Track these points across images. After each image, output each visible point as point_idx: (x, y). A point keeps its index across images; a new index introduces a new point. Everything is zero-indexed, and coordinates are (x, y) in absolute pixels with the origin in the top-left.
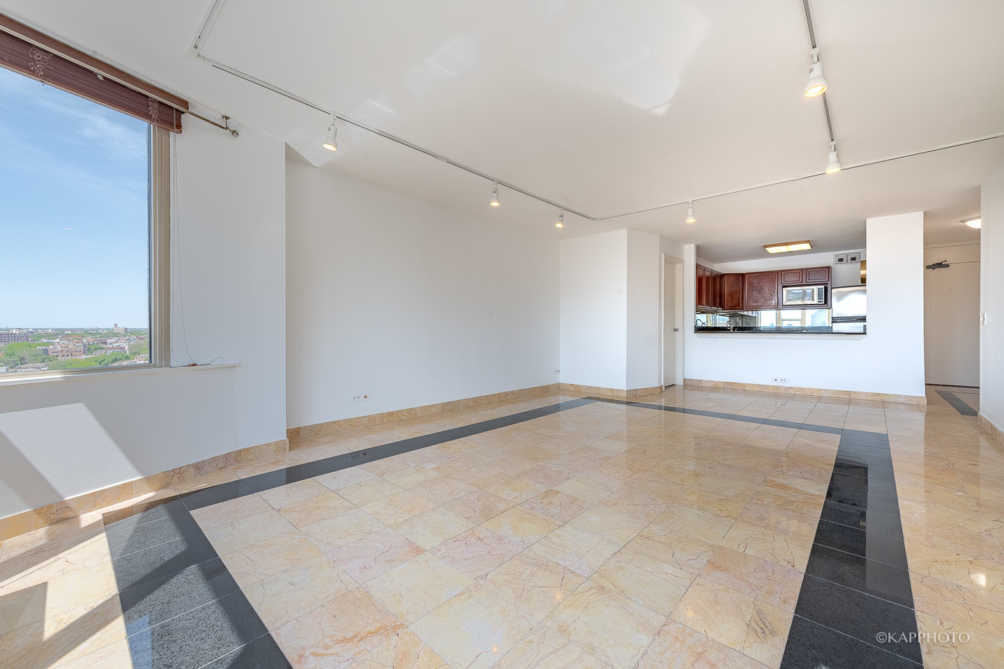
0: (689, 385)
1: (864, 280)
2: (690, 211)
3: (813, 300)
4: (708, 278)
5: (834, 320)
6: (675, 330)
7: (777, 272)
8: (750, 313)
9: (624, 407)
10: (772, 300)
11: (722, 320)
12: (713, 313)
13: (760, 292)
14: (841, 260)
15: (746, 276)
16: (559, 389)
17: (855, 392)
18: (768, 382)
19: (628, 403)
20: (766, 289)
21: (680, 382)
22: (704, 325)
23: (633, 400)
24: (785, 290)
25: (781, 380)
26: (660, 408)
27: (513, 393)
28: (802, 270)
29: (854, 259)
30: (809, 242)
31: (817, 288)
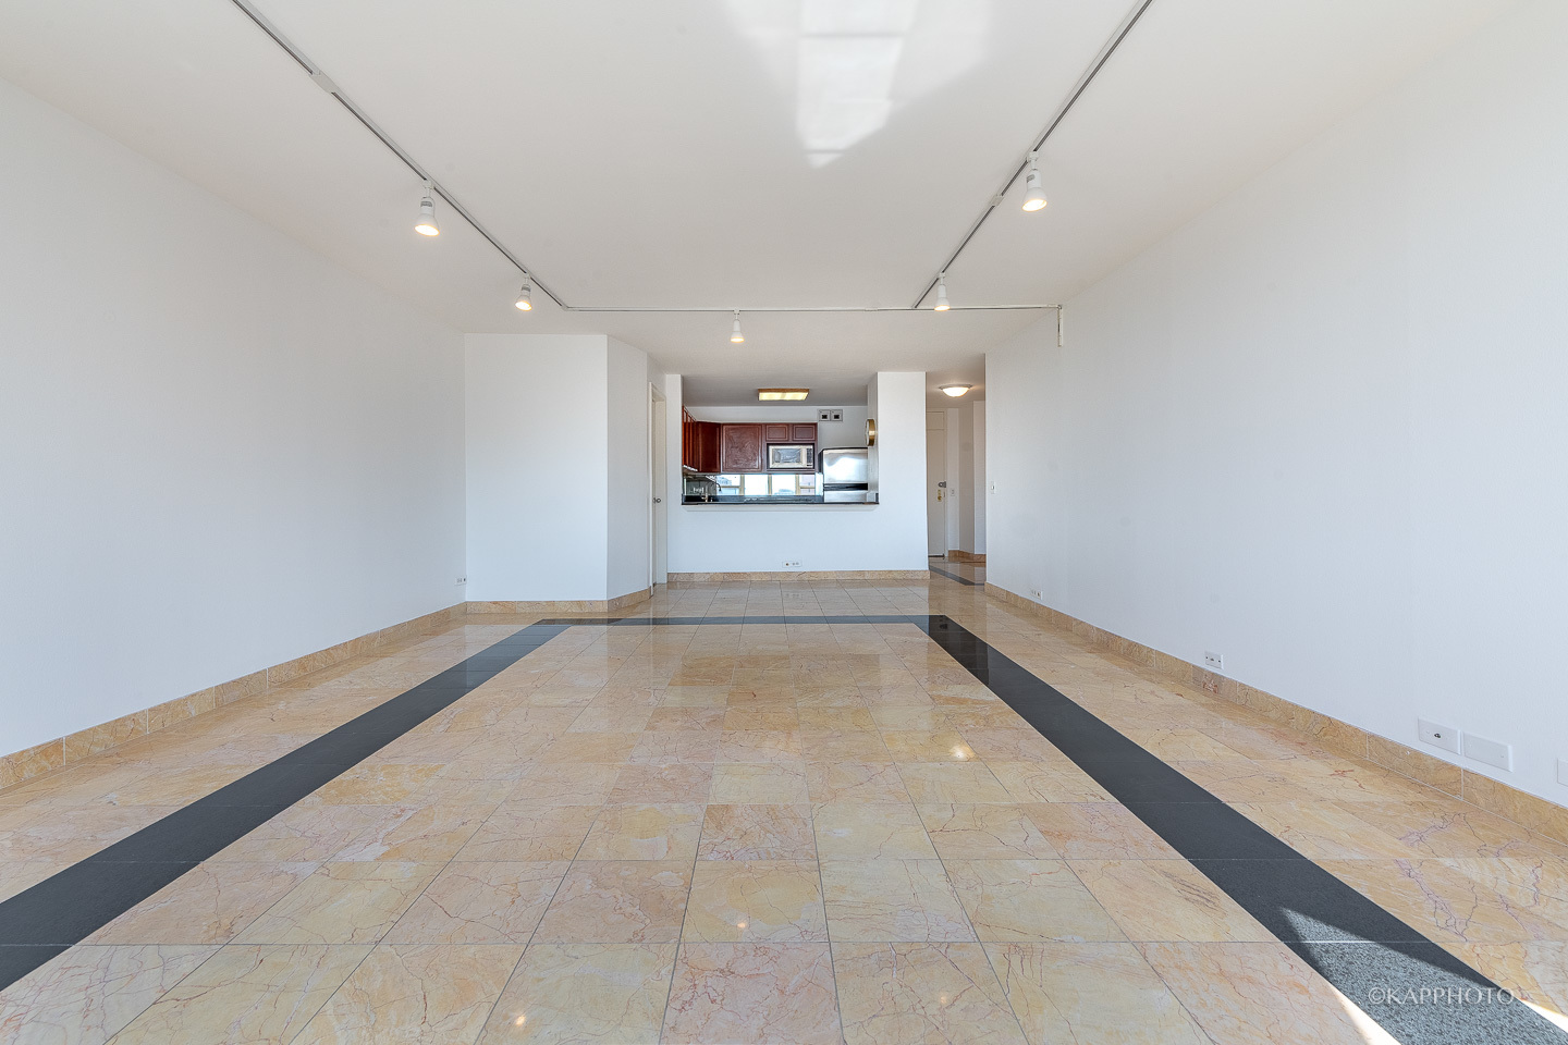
0: (674, 581)
1: (872, 442)
2: (737, 324)
3: (799, 461)
5: (827, 487)
6: (657, 500)
7: (760, 425)
9: (605, 628)
10: (756, 461)
13: (740, 450)
14: (825, 417)
15: (725, 427)
16: (465, 613)
18: (777, 566)
19: (610, 622)
20: (747, 446)
23: (618, 615)
24: (771, 448)
25: (793, 564)
26: (647, 622)
27: (383, 633)
28: (788, 424)
29: (837, 417)
30: (807, 390)
31: (804, 449)
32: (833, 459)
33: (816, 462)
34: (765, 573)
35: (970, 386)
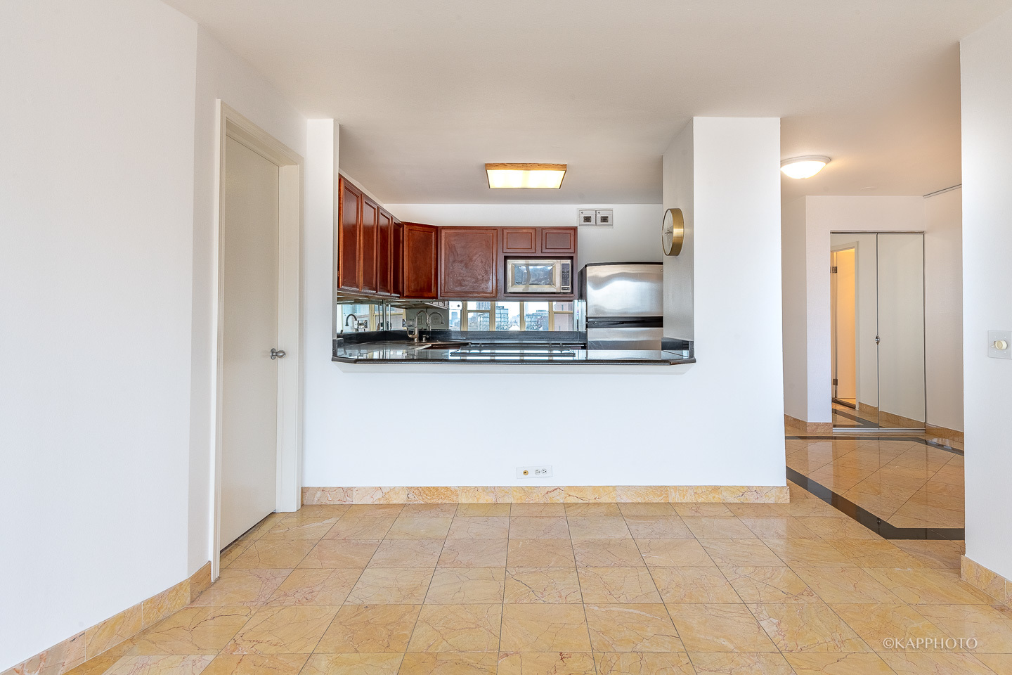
3: (551, 283)
4: (368, 231)
6: (276, 354)
7: (497, 229)
8: (440, 305)
10: (487, 281)
11: (397, 319)
12: (381, 302)
13: (468, 266)
14: (588, 219)
15: (443, 232)
17: (675, 488)
20: (478, 261)
21: (288, 502)
22: (361, 330)
24: (510, 262)
25: (538, 472)
28: (535, 229)
29: (604, 219)
30: (564, 167)
31: (558, 264)
32: (600, 282)
33: (576, 286)
34: (485, 489)
35: (829, 160)
